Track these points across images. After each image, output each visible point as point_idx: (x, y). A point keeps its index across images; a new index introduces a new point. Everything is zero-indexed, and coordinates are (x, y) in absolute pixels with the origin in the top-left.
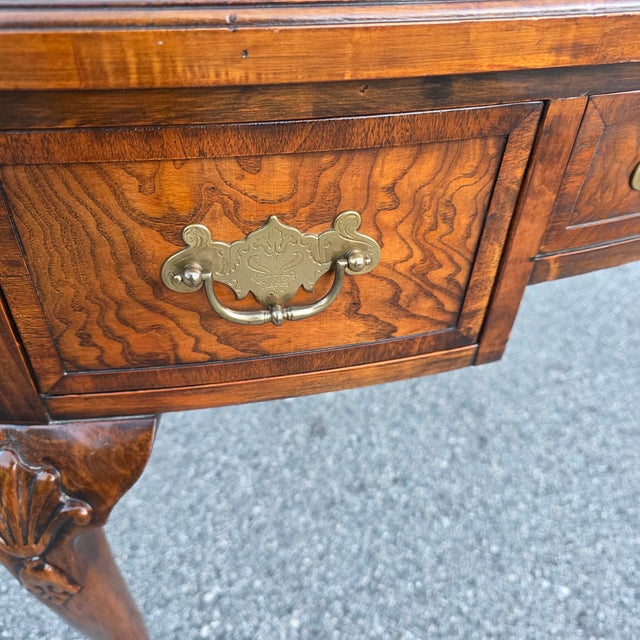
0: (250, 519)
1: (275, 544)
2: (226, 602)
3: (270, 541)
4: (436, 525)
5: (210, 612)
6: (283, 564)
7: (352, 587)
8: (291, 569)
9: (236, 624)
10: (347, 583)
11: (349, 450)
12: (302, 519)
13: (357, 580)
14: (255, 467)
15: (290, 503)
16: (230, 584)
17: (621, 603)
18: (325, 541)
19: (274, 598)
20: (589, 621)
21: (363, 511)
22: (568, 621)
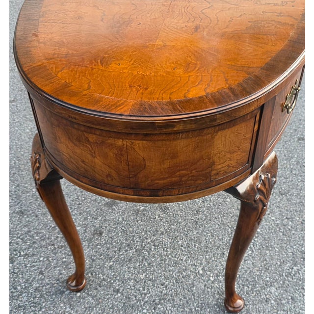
0: (182, 246)
1: (197, 245)
2: (206, 268)
3: (195, 246)
4: (227, 203)
5: (207, 274)
6: (207, 247)
7: (229, 235)
8: (210, 246)
9: (217, 269)
10: (227, 235)
11: (181, 206)
12: (195, 233)
13: (228, 232)
14: (162, 234)
15: (186, 233)
16: (201, 264)
17: (284, 182)
18: (208, 232)
19: (216, 255)
20: (282, 192)
21: (206, 217)
22: (279, 196)
